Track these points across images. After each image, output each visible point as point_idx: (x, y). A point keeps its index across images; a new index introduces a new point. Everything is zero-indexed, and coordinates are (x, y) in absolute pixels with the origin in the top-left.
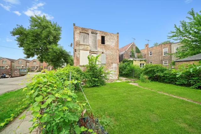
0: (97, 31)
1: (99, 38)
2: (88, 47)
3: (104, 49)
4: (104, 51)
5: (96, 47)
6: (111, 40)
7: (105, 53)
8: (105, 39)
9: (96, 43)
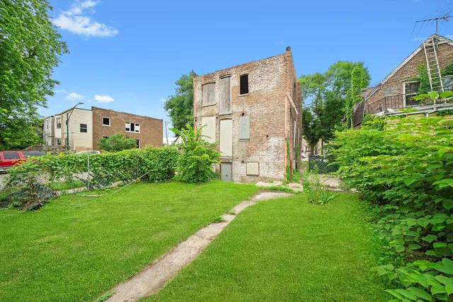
0: (229, 69)
1: (235, 82)
2: (215, 108)
3: (246, 104)
4: (247, 110)
5: (229, 104)
6: (266, 77)
7: (249, 113)
8: (249, 81)
9: (229, 96)
